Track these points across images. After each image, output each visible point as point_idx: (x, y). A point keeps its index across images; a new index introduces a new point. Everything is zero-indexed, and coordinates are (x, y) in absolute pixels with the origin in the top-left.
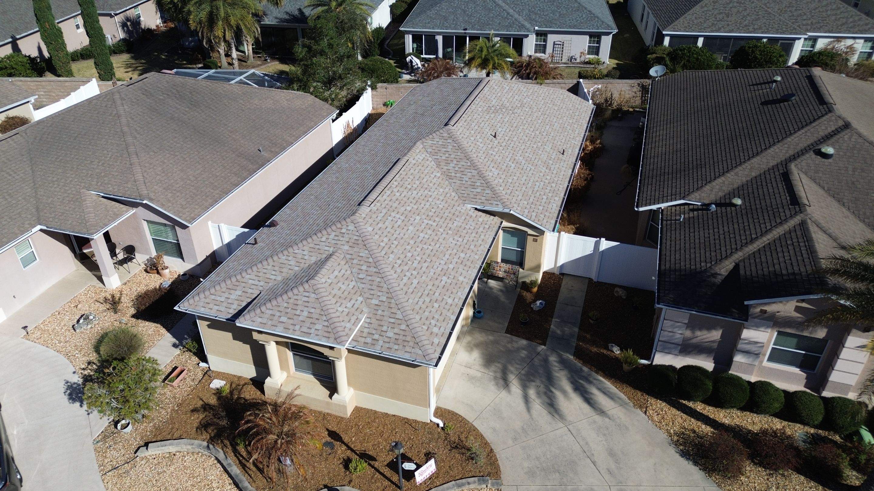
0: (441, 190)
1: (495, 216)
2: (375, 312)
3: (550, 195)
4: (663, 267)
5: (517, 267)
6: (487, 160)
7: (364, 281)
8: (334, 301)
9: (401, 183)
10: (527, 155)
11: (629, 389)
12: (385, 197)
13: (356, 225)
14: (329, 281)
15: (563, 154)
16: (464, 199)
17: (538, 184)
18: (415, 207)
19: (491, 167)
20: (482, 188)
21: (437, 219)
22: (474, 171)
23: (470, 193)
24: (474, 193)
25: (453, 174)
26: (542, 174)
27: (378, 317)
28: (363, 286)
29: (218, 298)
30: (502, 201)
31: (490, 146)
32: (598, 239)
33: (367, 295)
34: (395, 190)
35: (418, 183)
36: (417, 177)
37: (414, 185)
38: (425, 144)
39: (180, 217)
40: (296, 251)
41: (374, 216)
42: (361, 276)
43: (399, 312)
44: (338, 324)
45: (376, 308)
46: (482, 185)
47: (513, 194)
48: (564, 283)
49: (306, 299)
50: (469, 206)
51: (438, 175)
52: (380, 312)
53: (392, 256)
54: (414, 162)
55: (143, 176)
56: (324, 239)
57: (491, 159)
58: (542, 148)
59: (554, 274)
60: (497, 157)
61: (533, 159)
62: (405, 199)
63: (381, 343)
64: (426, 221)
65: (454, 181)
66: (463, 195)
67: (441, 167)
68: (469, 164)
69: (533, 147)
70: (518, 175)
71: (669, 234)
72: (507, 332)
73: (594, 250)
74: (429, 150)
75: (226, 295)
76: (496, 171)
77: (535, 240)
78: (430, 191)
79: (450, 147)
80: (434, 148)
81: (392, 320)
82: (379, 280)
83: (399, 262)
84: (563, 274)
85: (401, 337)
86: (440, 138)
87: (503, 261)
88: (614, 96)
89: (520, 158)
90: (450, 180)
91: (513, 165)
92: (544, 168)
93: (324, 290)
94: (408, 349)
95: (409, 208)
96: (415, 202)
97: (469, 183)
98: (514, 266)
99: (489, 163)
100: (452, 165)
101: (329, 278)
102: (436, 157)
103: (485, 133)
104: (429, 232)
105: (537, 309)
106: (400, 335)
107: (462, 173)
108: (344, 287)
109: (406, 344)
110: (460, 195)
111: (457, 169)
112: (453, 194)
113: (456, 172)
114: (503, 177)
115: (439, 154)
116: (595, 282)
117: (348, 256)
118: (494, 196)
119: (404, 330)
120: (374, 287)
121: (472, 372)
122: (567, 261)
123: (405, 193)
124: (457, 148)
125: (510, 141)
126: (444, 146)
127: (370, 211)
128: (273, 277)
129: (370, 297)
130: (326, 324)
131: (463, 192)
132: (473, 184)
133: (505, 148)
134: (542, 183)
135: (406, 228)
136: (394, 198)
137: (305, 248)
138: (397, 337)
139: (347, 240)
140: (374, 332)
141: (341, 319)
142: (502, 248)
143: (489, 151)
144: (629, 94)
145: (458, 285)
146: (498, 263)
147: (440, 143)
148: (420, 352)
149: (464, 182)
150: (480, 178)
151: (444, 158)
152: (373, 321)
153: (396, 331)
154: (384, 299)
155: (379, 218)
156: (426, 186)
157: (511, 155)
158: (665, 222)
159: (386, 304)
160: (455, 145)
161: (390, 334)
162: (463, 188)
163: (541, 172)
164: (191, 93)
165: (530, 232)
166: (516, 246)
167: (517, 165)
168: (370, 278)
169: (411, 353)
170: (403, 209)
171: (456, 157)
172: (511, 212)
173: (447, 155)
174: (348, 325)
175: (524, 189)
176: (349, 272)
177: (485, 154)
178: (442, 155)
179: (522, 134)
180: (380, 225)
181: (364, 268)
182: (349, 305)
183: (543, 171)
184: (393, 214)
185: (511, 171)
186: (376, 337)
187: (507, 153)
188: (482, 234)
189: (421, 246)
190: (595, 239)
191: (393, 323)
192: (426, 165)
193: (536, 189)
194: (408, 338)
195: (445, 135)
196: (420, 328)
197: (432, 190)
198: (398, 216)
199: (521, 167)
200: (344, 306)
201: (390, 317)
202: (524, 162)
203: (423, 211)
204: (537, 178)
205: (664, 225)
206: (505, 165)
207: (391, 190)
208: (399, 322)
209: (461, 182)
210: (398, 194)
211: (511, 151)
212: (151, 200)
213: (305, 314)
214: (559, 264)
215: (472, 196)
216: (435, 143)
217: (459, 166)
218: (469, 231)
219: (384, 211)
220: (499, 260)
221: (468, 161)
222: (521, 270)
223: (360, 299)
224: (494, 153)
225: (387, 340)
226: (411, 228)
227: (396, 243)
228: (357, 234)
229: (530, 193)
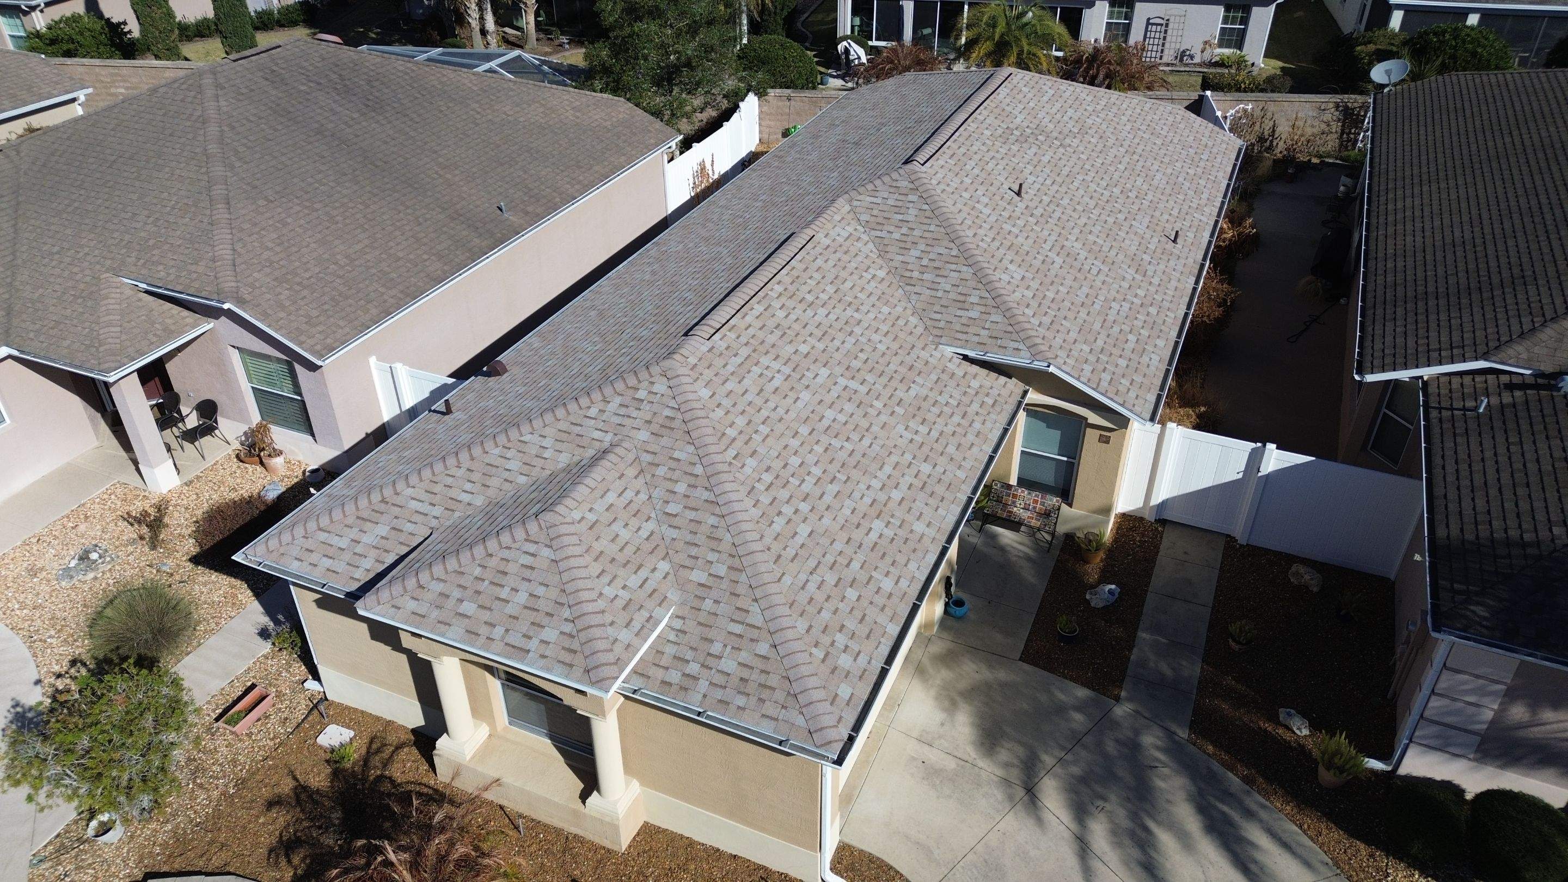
0: (886, 310)
1: (1010, 377)
2: (696, 603)
3: (1145, 333)
4: (1441, 532)
5: (1054, 501)
6: (997, 244)
7: (676, 521)
8: (595, 569)
9: (792, 288)
10: (1091, 238)
11: (1336, 834)
12: (749, 319)
13: (672, 383)
14: (591, 517)
15: (1175, 241)
16: (939, 332)
17: (1115, 306)
18: (821, 346)
19: (1005, 262)
20: (983, 309)
21: (870, 378)
22: (965, 269)
23: (954, 320)
24: (964, 321)
25: (916, 274)
26: (1125, 285)
27: (702, 617)
28: (674, 533)
29: (335, 541)
30: (1028, 343)
31: (1006, 214)
32: (1259, 444)
33: (681, 558)
34: (776, 304)
35: (830, 289)
36: (830, 277)
37: (821, 296)
38: (855, 203)
39: (300, 344)
40: (527, 438)
41: (719, 362)
42: (672, 508)
43: (755, 608)
44: (597, 632)
45: (700, 592)
46: (983, 302)
47: (1055, 326)
48: (1165, 543)
49: (527, 560)
50: (949, 350)
51: (881, 274)
52: (708, 604)
53: (752, 463)
54: (827, 241)
55: (234, 250)
56: (593, 412)
57: (1008, 244)
58: (1126, 224)
59: (1142, 519)
60: (1021, 239)
61: (1105, 249)
62: (797, 327)
63: (703, 685)
64: (842, 382)
65: (917, 289)
66: (936, 324)
67: (889, 256)
68: (954, 253)
69: (1106, 222)
70: (1068, 282)
71: (1449, 444)
72: (1027, 657)
73: (1245, 472)
74: (864, 217)
75: (354, 533)
76: (1019, 270)
77: (1105, 440)
78: (857, 310)
79: (913, 212)
80: (875, 212)
81: (738, 629)
82: (712, 520)
83: (768, 478)
84: (1163, 522)
85: (755, 676)
86: (892, 190)
87: (1022, 482)
88: (1279, 130)
89: (1075, 244)
90: (908, 288)
91: (1059, 261)
92: (1132, 271)
93: (574, 540)
94: (770, 709)
95: (804, 349)
96: (818, 333)
97: (952, 296)
98: (1048, 497)
99: (1002, 251)
100: (915, 253)
101: (591, 510)
102: (878, 234)
103: (997, 184)
104: (849, 408)
105: (1101, 605)
106: (752, 668)
107: (938, 272)
108: (625, 535)
109: (765, 694)
110: (929, 323)
111: (925, 262)
112: (914, 320)
113: (922, 269)
114: (1035, 285)
115: (886, 228)
116: (1241, 546)
117: (647, 458)
118: (1010, 329)
119: (764, 657)
120: (700, 539)
121: (934, 756)
122: (1175, 494)
123: (798, 312)
124: (928, 214)
125: (1052, 206)
126: (898, 209)
127: (710, 350)
128: (465, 498)
129: (688, 562)
130: (568, 628)
131: (938, 316)
132: (962, 298)
133: (1042, 220)
134: (1126, 306)
135: (792, 395)
136: (771, 323)
137: (548, 431)
138: (745, 673)
139: (648, 418)
140: (689, 655)
141: (608, 618)
142: (1023, 452)
143: (1004, 226)
144: (1313, 126)
145: (911, 544)
146: (1009, 487)
147: (891, 202)
148: (800, 721)
149: (940, 294)
150: (980, 286)
151: (896, 236)
152: (690, 626)
153: (744, 656)
154: (722, 570)
155: (730, 368)
156: (849, 299)
157: (1053, 238)
158: (1434, 414)
159: (725, 585)
160: (926, 207)
161: (729, 665)
162: (937, 308)
163: (1124, 279)
164: (369, 82)
165: (1093, 418)
166: (1056, 451)
167: (1068, 260)
168: (692, 515)
169: (776, 720)
170: (790, 349)
171: (927, 235)
172: (1052, 369)
173: (904, 230)
174: (625, 636)
175: (1083, 315)
176: (643, 496)
177: (994, 231)
178: (892, 229)
179: (1081, 192)
180: (729, 386)
181: (681, 488)
182: (634, 581)
183: (1129, 277)
184: (765, 361)
185: (1053, 272)
186: (693, 668)
187: (1046, 233)
188: (976, 418)
189: (825, 440)
190: (1252, 445)
191: (740, 636)
192: (853, 250)
193: (1111, 318)
194: (773, 680)
195: (904, 184)
196: (806, 655)
197: (864, 308)
198: (776, 365)
199: (1077, 265)
200: (619, 582)
201: (732, 620)
202: (1083, 254)
203: (837, 356)
204: (1113, 293)
205: (1435, 422)
206: (1040, 258)
207: (765, 303)
208: (755, 634)
209: (933, 293)
210: (781, 314)
211: (1055, 228)
212: (240, 302)
213: (522, 598)
214: (1156, 500)
215: (958, 327)
216: (879, 201)
217: (932, 256)
218: (946, 409)
219: (744, 352)
220: (1013, 481)
221: (952, 245)
222: (1064, 507)
223: (664, 566)
224: (1015, 230)
225: (719, 679)
226: (805, 396)
227: (764, 429)
228: (673, 404)
229: (1097, 326)
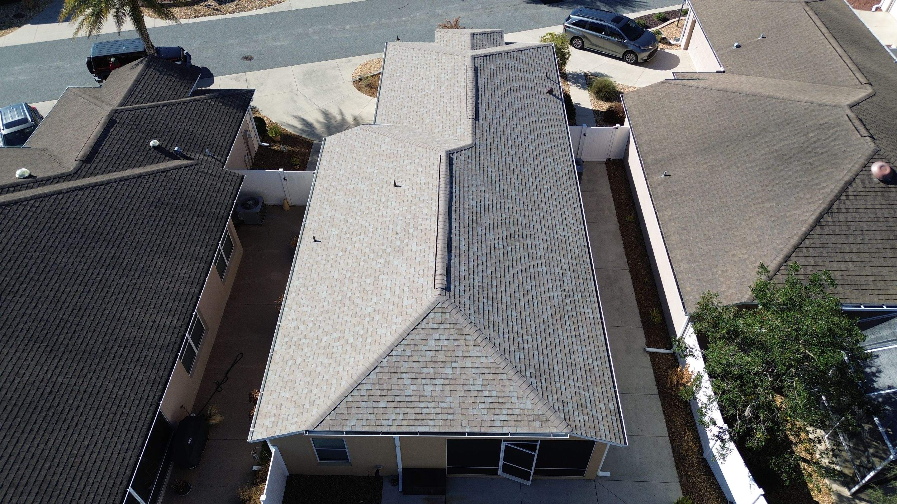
0: (428, 121)
9: (459, 98)
12: (463, 80)
18: (439, 93)
21: (420, 99)
34: (460, 90)
35: (449, 109)
36: (452, 112)
37: (449, 105)
41: (460, 64)
54: (463, 121)
60: (387, 165)
61: (350, 199)
62: (449, 90)
64: (427, 91)
69: (352, 217)
71: (225, 145)
78: (436, 112)
83: (429, 59)
89: (364, 187)
92: (336, 198)
95: (443, 88)
96: (442, 95)
103: (407, 182)
104: (421, 87)
123: (452, 95)
125: (379, 198)
127: (464, 65)
133: (381, 185)
134: (337, 177)
135: (436, 76)
136: (456, 84)
143: (396, 163)
155: (456, 66)
156: (441, 113)
157: (374, 180)
158: (223, 160)
163: (340, 190)
170: (446, 84)
175: (355, 155)
177: (399, 157)
180: (453, 64)
183: (337, 193)
184: (449, 76)
185: (370, 162)
187: (378, 179)
189: (422, 76)
192: (452, 128)
197: (435, 114)
198: (446, 77)
199: (361, 176)
202: (359, 185)
203: (433, 95)
204: (343, 178)
205: (224, 156)
207: (463, 87)
210: (456, 89)
211: (375, 186)
219: (456, 72)
226: (433, 79)
227: (437, 65)
